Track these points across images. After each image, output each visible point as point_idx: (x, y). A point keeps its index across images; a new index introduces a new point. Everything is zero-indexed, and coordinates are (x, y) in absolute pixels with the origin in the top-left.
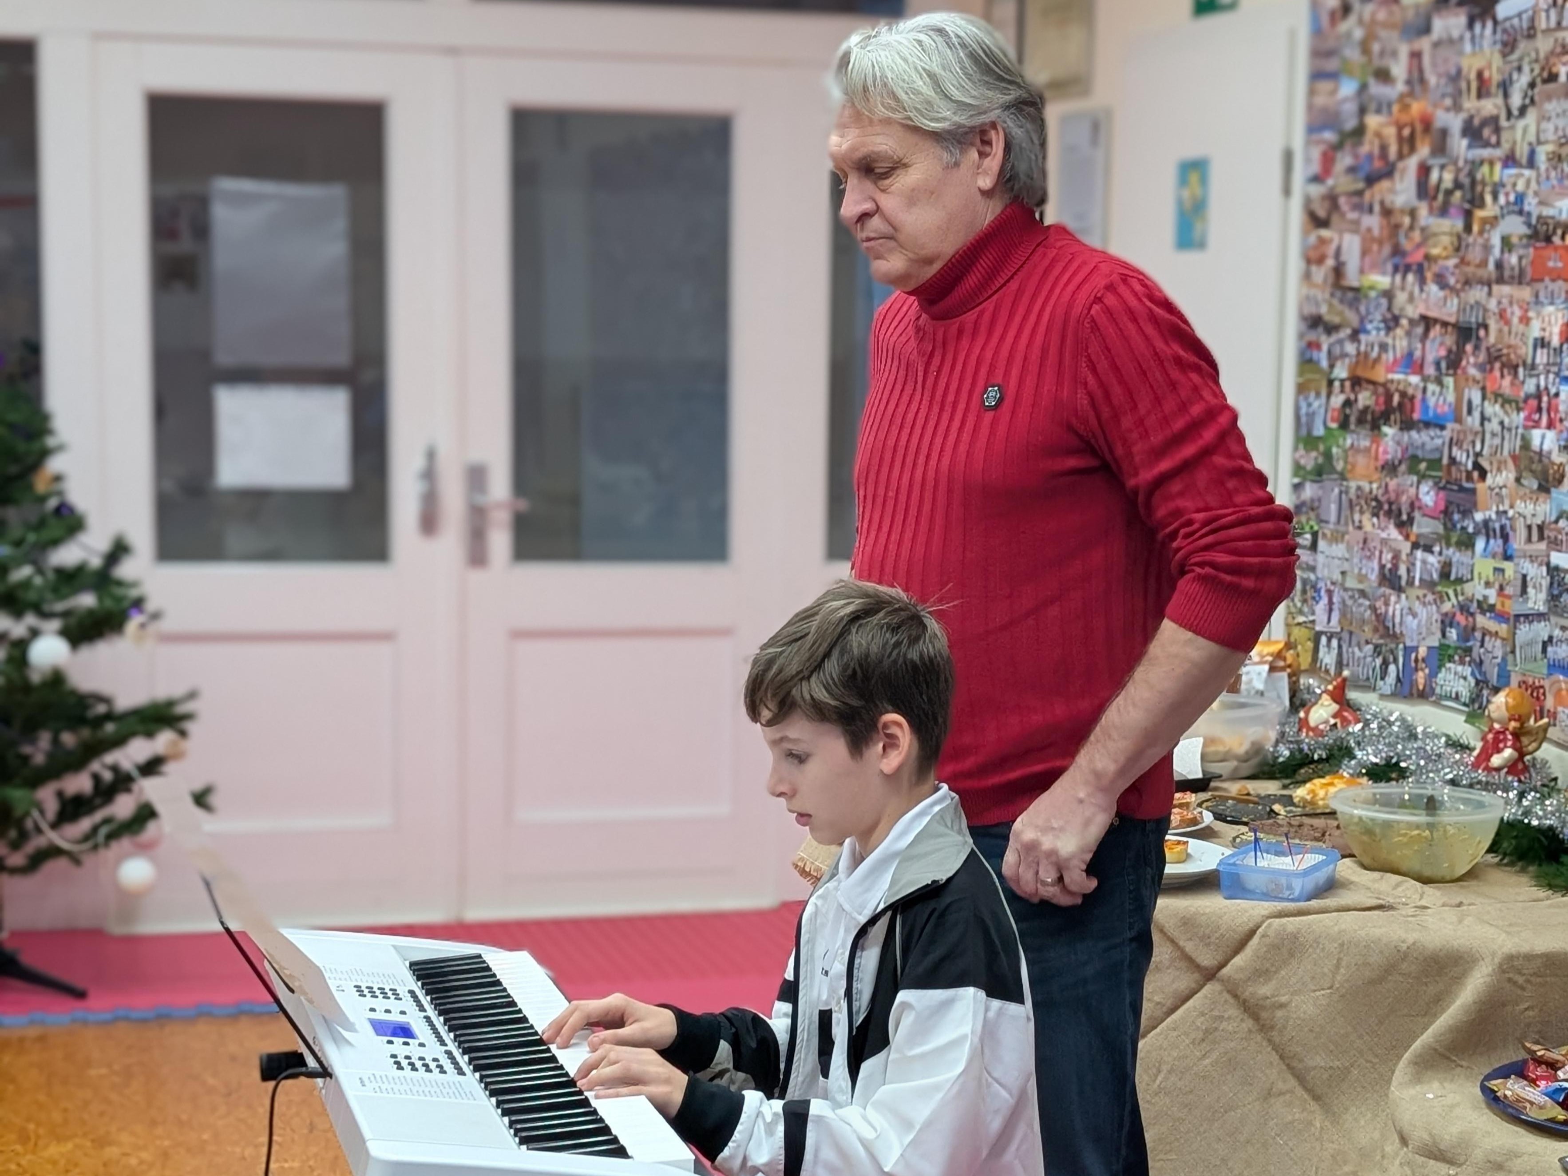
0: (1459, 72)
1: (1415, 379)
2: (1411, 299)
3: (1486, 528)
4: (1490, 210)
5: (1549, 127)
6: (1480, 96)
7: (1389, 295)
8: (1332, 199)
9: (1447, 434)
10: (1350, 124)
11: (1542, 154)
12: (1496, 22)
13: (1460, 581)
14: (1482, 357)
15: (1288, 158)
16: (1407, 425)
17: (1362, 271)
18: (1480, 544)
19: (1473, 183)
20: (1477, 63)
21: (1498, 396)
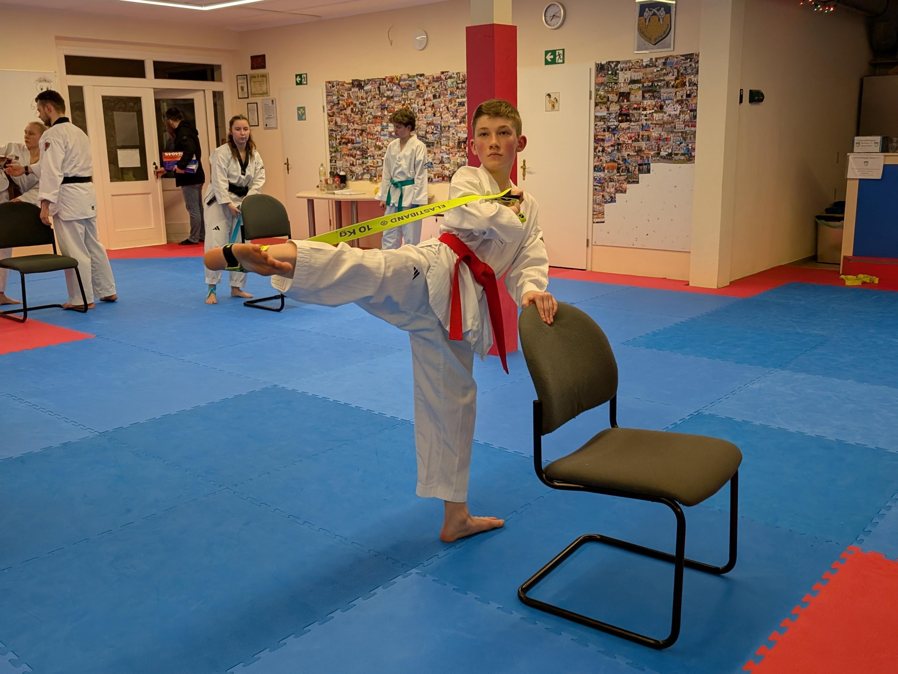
0: (358, 96)
1: (354, 137)
2: (352, 126)
3: (370, 156)
4: (365, 114)
5: (375, 104)
6: (362, 99)
7: (347, 126)
8: (334, 113)
9: (361, 144)
10: (336, 102)
11: (374, 107)
12: (364, 90)
13: (366, 163)
14: (366, 134)
15: (323, 107)
16: (353, 143)
17: (341, 123)
18: (369, 158)
19: (362, 111)
20: (361, 95)
21: (370, 138)
